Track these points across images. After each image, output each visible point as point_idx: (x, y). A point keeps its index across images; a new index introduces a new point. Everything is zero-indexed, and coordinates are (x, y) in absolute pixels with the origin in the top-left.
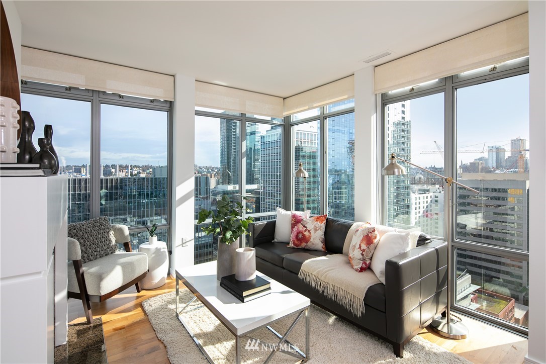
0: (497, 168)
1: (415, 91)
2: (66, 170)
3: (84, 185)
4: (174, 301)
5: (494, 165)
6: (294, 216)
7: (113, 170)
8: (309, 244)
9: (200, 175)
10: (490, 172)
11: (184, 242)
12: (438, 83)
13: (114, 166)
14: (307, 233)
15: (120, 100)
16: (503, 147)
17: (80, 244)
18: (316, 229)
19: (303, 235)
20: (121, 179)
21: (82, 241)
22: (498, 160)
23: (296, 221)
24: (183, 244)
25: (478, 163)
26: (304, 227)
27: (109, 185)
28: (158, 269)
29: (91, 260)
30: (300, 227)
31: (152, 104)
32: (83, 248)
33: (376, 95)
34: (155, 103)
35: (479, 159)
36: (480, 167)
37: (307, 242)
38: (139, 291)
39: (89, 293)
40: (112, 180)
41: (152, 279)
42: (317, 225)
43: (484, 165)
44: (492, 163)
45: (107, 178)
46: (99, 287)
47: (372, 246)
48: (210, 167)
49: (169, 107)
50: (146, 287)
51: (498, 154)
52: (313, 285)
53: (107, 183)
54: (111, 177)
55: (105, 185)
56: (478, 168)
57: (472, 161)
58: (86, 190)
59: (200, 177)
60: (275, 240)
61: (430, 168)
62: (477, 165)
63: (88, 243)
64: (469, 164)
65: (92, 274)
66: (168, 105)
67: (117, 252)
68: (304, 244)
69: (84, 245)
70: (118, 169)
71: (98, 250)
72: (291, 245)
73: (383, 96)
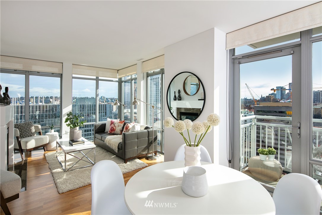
0: (281, 99)
1: (154, 73)
2: (20, 100)
3: (32, 110)
4: (56, 154)
5: (280, 98)
6: (111, 121)
7: (51, 100)
8: (115, 132)
9: (107, 103)
10: (277, 101)
11: (67, 132)
12: (160, 71)
13: (51, 98)
14: (115, 128)
15: (38, 74)
16: (285, 87)
17: (20, 131)
18: (118, 126)
19: (113, 128)
20: (56, 106)
21: (20, 130)
22: (282, 95)
23: (112, 123)
24: (66, 133)
25: (271, 96)
26: (114, 125)
27: (45, 109)
28: (53, 142)
29: (24, 137)
30: (113, 125)
31: (53, 75)
32: (21, 133)
33: (143, 73)
34: (54, 75)
35: (272, 94)
36: (272, 99)
37: (114, 131)
38: (45, 151)
39: (22, 149)
40: (50, 106)
41: (51, 146)
42: (119, 125)
43: (274, 98)
44: (278, 97)
45: (47, 105)
46: (26, 146)
47: (127, 130)
48: (113, 98)
49: (61, 76)
50: (48, 150)
51: (282, 91)
52: (107, 144)
53: (43, 108)
54: (50, 104)
55: (42, 109)
56: (270, 99)
57: (268, 95)
58: (33, 113)
59: (106, 105)
60: (105, 131)
61: (244, 99)
62: (270, 97)
63: (23, 131)
64: (266, 97)
65: (23, 142)
66: (60, 75)
67: (35, 135)
68: (113, 132)
69: (21, 132)
70: (54, 99)
71: (27, 134)
72: (109, 132)
73: (147, 73)
